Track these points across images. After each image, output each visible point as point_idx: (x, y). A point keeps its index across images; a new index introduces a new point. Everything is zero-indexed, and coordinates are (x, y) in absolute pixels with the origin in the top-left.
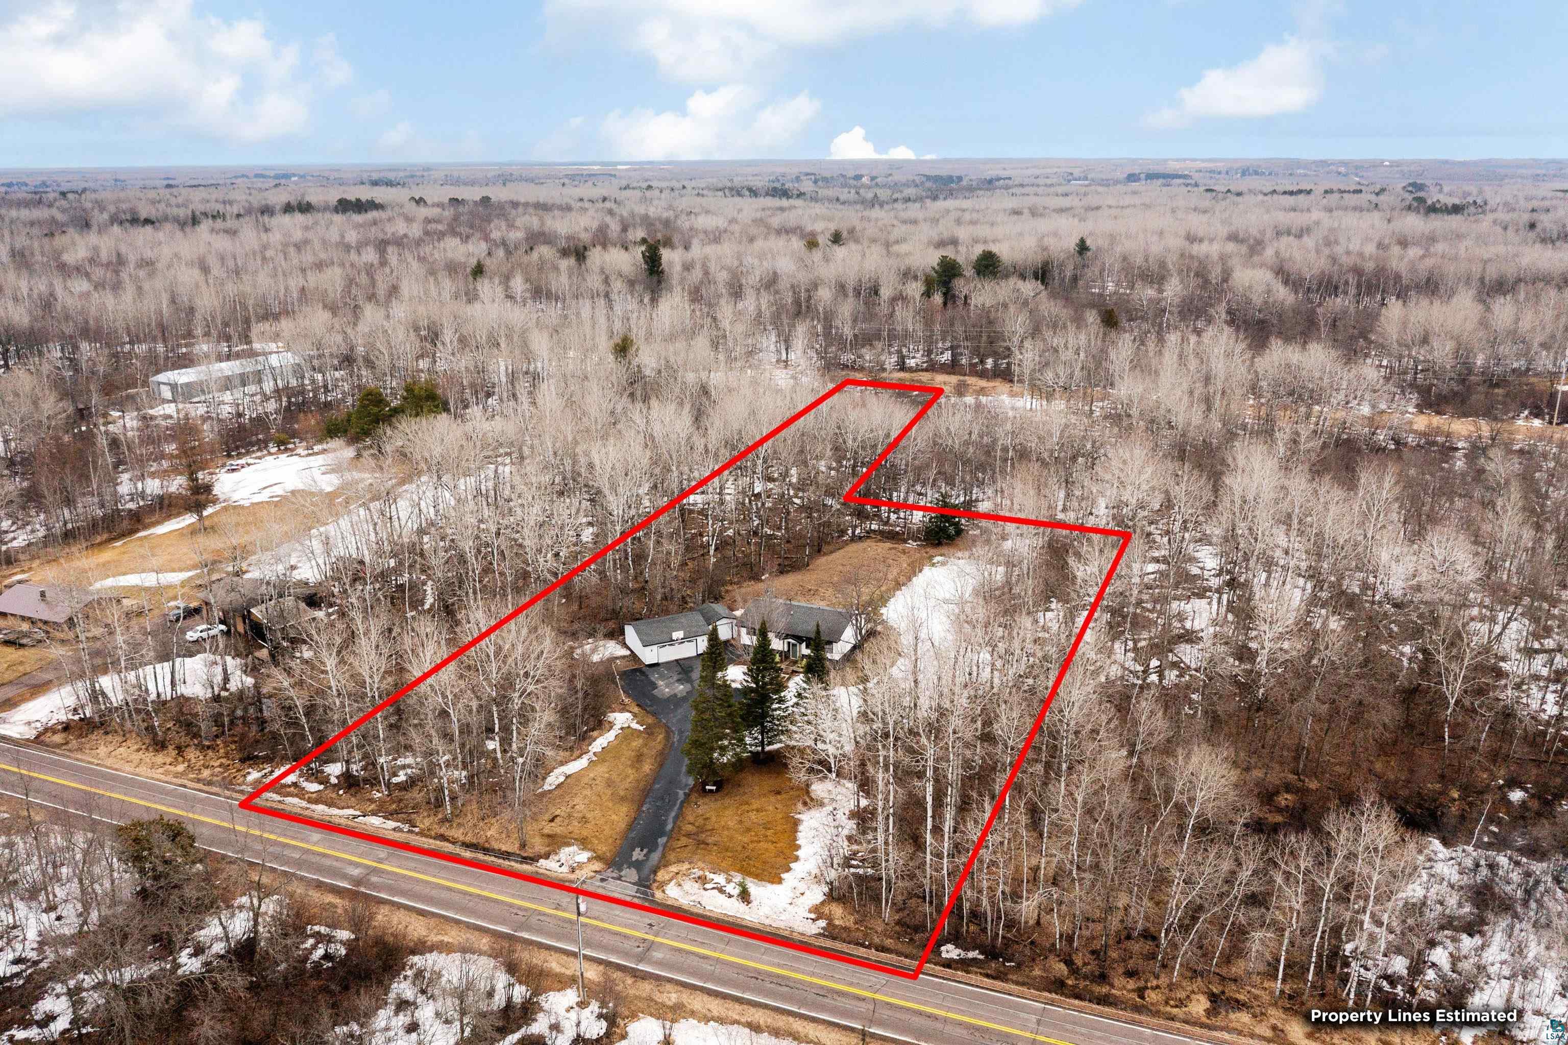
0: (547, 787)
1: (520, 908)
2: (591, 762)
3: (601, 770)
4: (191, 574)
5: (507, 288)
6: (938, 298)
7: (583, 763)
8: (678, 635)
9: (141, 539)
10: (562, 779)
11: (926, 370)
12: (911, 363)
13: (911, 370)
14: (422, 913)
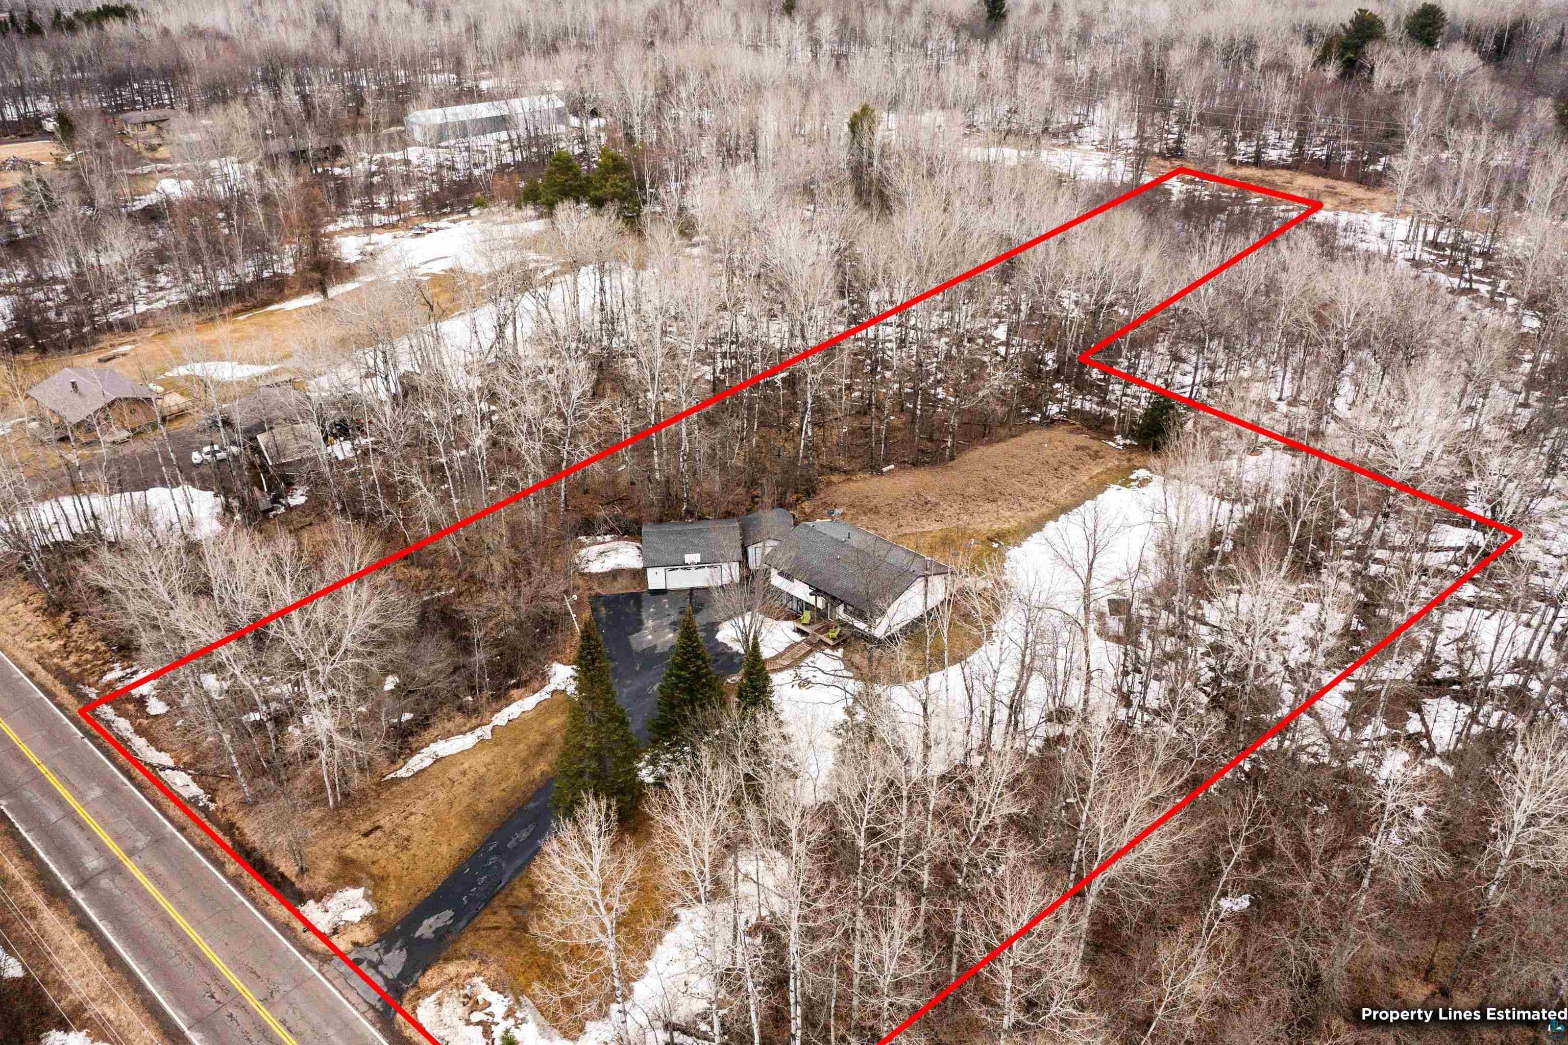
0: (402, 773)
1: (227, 989)
2: (482, 741)
3: (485, 757)
4: (264, 369)
5: (811, 27)
6: (1331, 72)
7: (467, 741)
8: (692, 558)
9: (272, 312)
10: (428, 762)
11: (1288, 167)
12: (1272, 155)
13: (1270, 166)
14: (112, 959)
